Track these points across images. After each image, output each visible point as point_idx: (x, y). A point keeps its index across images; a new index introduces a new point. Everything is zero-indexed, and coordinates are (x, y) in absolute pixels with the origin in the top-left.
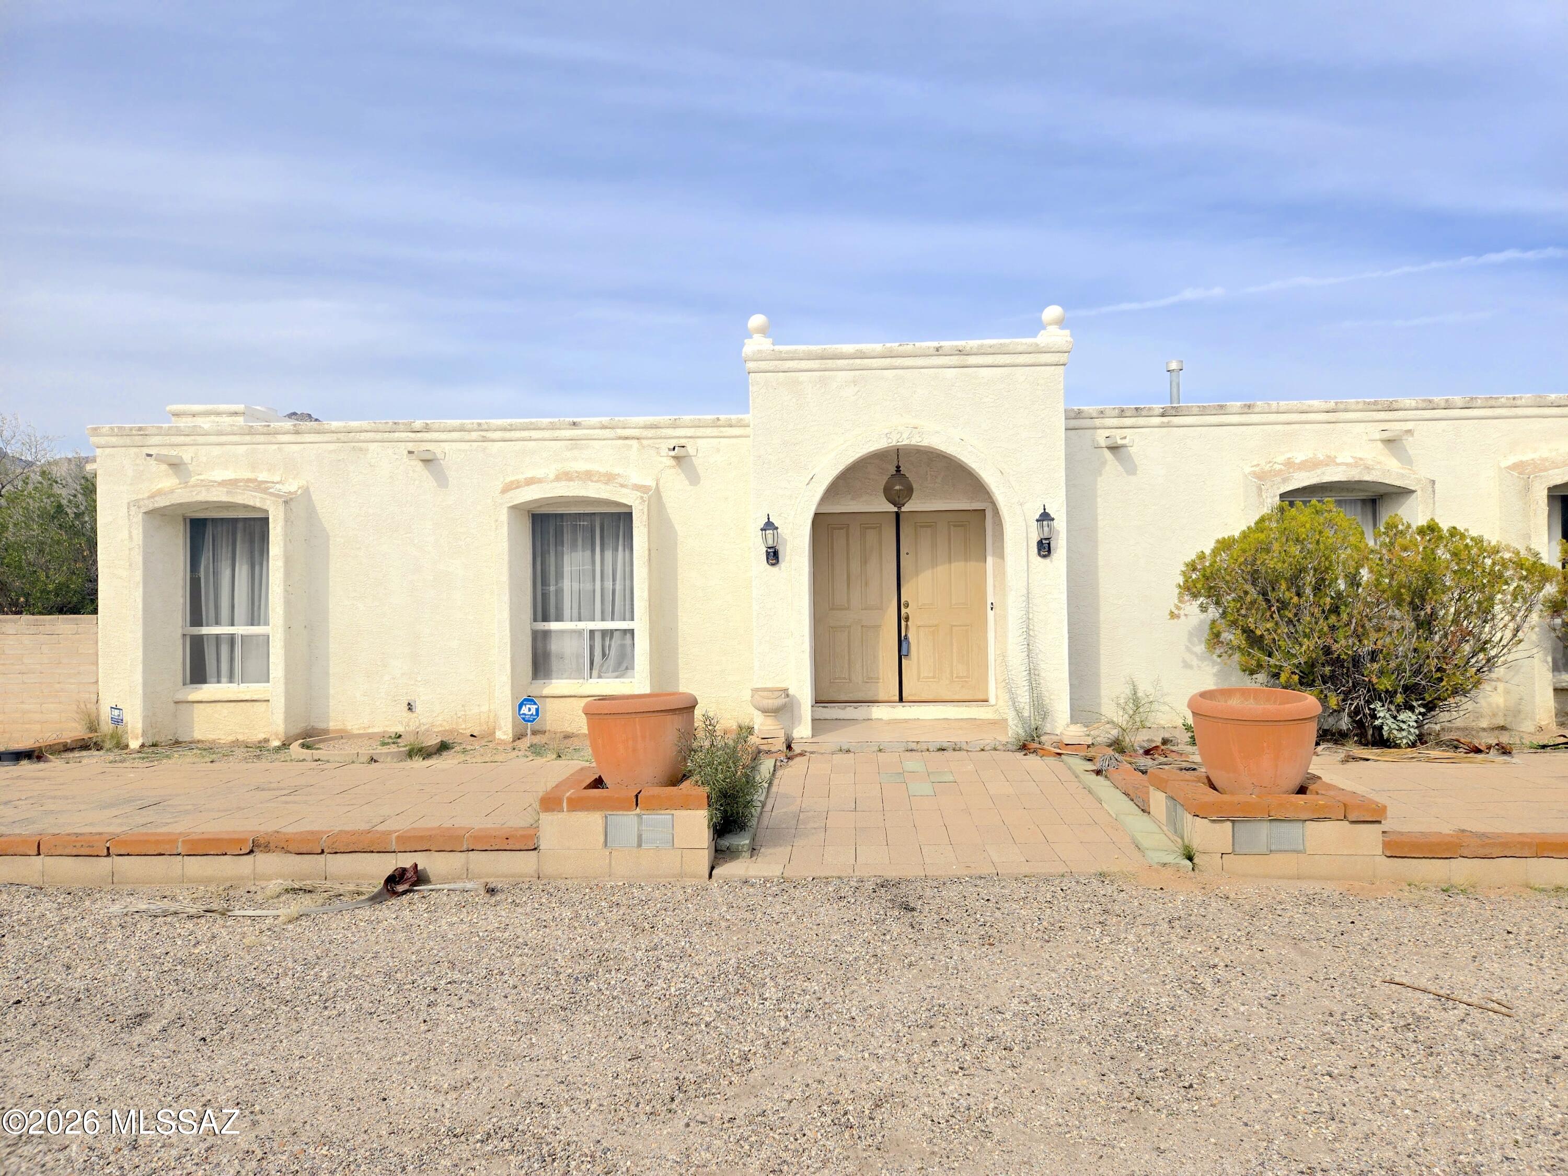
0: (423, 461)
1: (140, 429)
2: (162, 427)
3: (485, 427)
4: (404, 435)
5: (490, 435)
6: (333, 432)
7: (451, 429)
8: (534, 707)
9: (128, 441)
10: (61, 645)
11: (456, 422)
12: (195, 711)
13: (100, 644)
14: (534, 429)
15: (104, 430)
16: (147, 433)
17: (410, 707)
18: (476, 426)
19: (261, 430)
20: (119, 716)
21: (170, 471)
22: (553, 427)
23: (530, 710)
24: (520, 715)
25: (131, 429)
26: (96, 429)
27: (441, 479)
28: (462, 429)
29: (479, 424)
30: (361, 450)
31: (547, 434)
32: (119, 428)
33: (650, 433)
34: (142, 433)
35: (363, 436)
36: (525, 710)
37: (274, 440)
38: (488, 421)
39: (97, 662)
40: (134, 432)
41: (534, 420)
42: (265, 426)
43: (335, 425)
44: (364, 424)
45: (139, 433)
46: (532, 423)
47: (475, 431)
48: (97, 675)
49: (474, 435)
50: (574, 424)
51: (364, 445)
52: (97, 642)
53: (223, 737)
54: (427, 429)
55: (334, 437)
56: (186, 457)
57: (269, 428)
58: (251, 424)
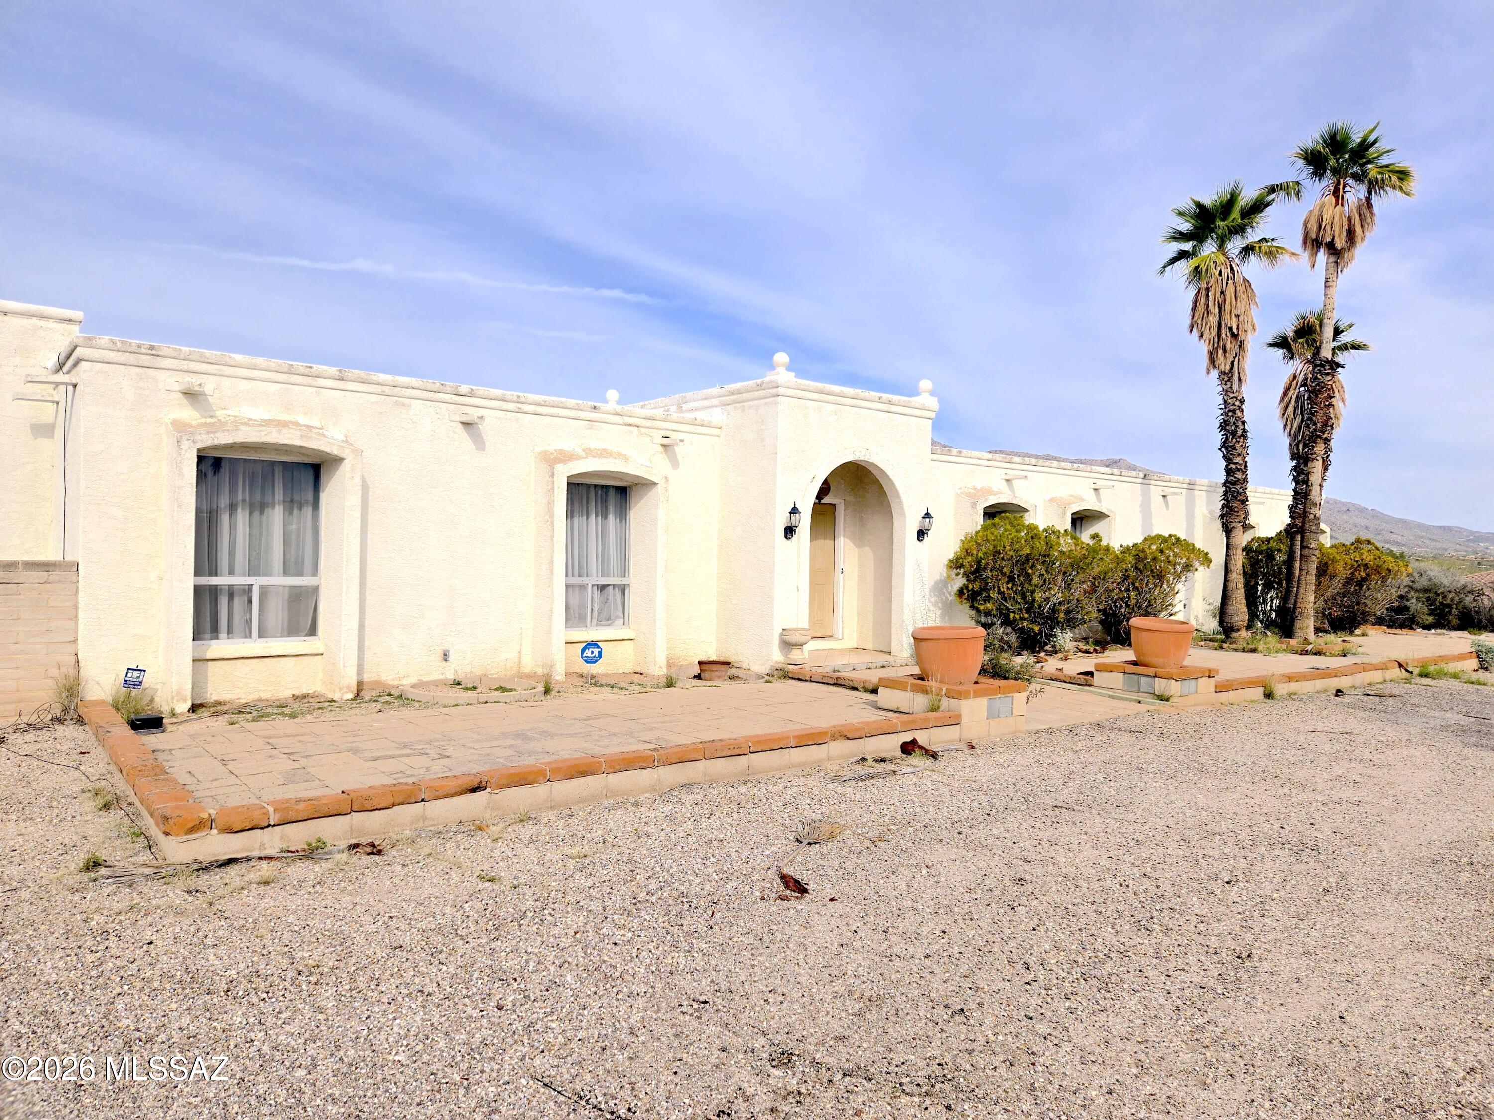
0: (463, 423)
1: (152, 348)
2: (180, 350)
3: (523, 400)
4: (447, 397)
5: (525, 407)
6: (378, 384)
7: (493, 397)
8: (596, 651)
9: (132, 359)
10: (22, 597)
11: (498, 392)
12: (210, 669)
13: (81, 595)
14: (563, 408)
15: (103, 342)
16: (160, 353)
17: (445, 656)
18: (515, 398)
19: (302, 370)
20: (138, 677)
21: (185, 401)
22: (577, 408)
23: (592, 652)
24: (582, 657)
25: (139, 347)
26: (90, 339)
27: (479, 442)
28: (503, 400)
29: (519, 397)
30: (404, 405)
31: (573, 413)
32: (122, 342)
33: (648, 423)
34: (154, 352)
35: (409, 392)
36: (588, 653)
37: (314, 383)
38: (526, 395)
39: (76, 616)
40: (143, 351)
41: (563, 400)
42: (307, 367)
43: (382, 377)
44: (413, 381)
45: (150, 352)
46: (562, 402)
47: (513, 402)
48: (76, 632)
49: (511, 406)
50: (595, 407)
51: (407, 401)
52: (77, 592)
53: (243, 697)
54: (471, 394)
55: (379, 389)
56: (208, 389)
57: (312, 370)
58: (291, 363)
